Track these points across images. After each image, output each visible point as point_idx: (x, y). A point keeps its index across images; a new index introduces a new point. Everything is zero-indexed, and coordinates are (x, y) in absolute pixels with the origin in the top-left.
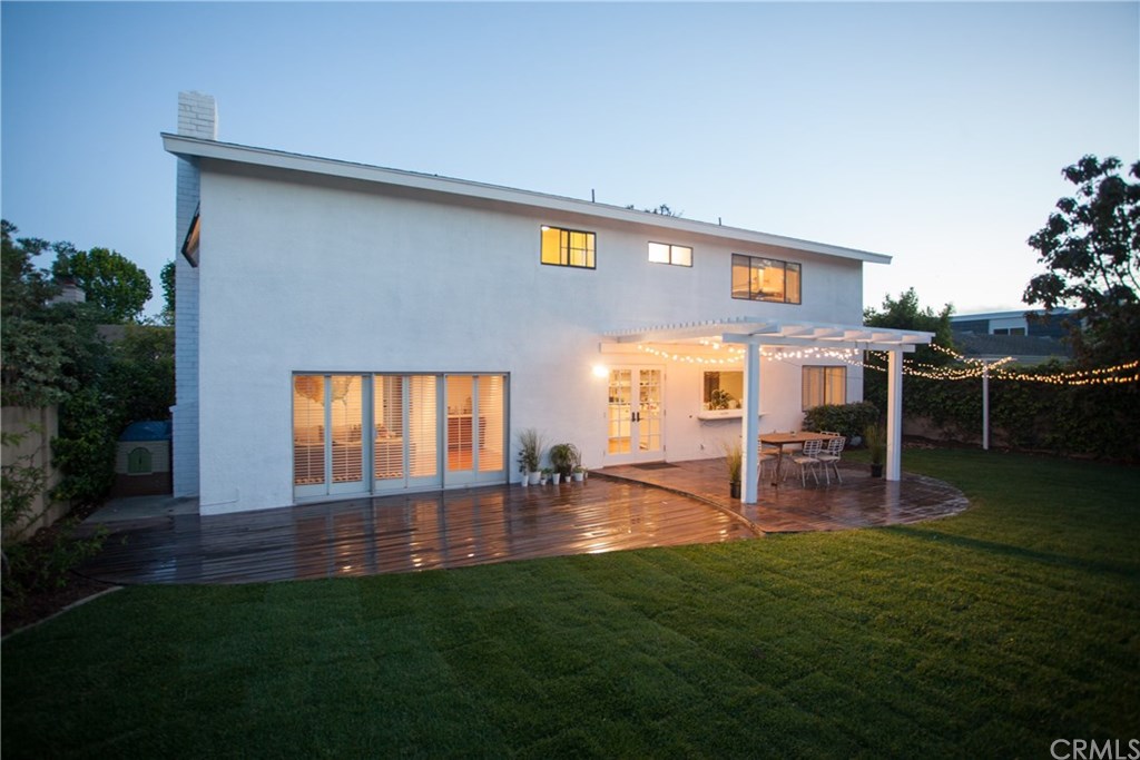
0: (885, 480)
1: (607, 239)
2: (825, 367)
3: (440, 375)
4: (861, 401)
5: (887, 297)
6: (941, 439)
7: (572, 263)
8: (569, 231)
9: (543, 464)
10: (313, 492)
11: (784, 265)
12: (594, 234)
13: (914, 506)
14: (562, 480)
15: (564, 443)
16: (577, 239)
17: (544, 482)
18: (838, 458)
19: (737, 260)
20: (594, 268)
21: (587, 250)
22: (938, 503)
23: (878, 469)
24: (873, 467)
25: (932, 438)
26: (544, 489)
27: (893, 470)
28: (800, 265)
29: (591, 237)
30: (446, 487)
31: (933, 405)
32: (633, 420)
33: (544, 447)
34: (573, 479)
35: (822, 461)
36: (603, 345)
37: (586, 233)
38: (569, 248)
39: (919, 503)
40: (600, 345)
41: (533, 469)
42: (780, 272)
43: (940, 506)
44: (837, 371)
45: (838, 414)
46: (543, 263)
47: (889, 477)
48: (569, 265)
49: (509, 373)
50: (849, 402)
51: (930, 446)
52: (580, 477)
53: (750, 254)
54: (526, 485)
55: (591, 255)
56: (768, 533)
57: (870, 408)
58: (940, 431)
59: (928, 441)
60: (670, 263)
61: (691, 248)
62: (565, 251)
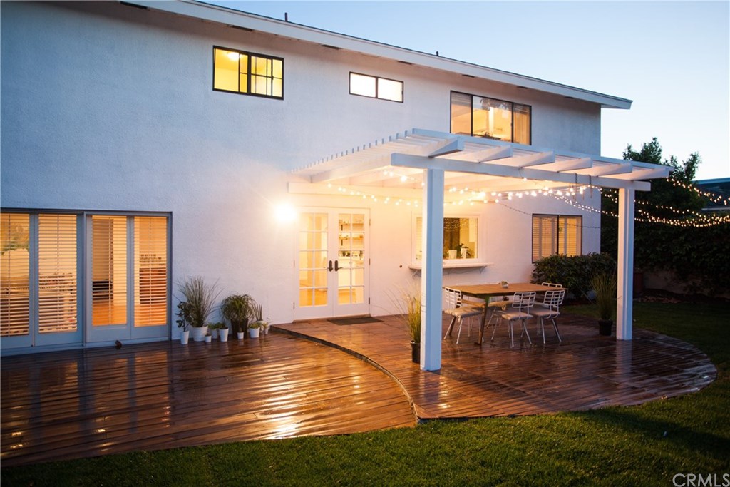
0: (615, 339)
1: (297, 66)
2: (558, 217)
3: (79, 213)
4: (598, 252)
5: (629, 148)
6: (686, 293)
7: (253, 91)
8: (249, 54)
9: (212, 318)
11: (512, 106)
12: (282, 59)
13: (643, 375)
14: (233, 336)
15: (241, 294)
16: (259, 64)
17: (209, 339)
18: (557, 313)
19: (456, 98)
20: (282, 98)
21: (272, 78)
22: (677, 371)
23: (607, 326)
24: (600, 323)
25: (675, 292)
26: (210, 347)
27: (623, 328)
28: (530, 107)
29: (277, 64)
30: (87, 346)
31: (676, 257)
32: (330, 269)
33: (215, 298)
34: (247, 336)
35: (536, 317)
36: (290, 184)
37: (272, 58)
38: (249, 74)
39: (651, 372)
40: (288, 183)
41: (200, 324)
42: (506, 113)
43: (678, 375)
44: (574, 221)
45: (571, 266)
46: (214, 89)
47: (619, 336)
48: (249, 93)
49: (171, 213)
50: (585, 253)
51: (673, 301)
52: (256, 333)
53: (471, 93)
54: (186, 342)
55: (277, 83)
56: (423, 419)
57: (606, 259)
58: (684, 285)
59: (671, 295)
60: (377, 97)
61: (403, 82)
62: (244, 78)
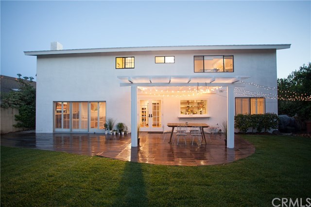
2: (250, 98)
7: (126, 67)
8: (125, 58)
10: (58, 130)
11: (223, 57)
12: (134, 57)
16: (128, 59)
19: (197, 58)
20: (134, 68)
21: (131, 63)
27: (228, 143)
28: (233, 56)
30: (89, 133)
34: (121, 134)
37: (131, 57)
38: (125, 63)
41: (111, 129)
42: (221, 60)
46: (116, 69)
48: (125, 68)
49: (106, 101)
53: (203, 55)
54: (106, 133)
55: (133, 64)
60: (165, 63)
61: (174, 56)
62: (124, 64)
